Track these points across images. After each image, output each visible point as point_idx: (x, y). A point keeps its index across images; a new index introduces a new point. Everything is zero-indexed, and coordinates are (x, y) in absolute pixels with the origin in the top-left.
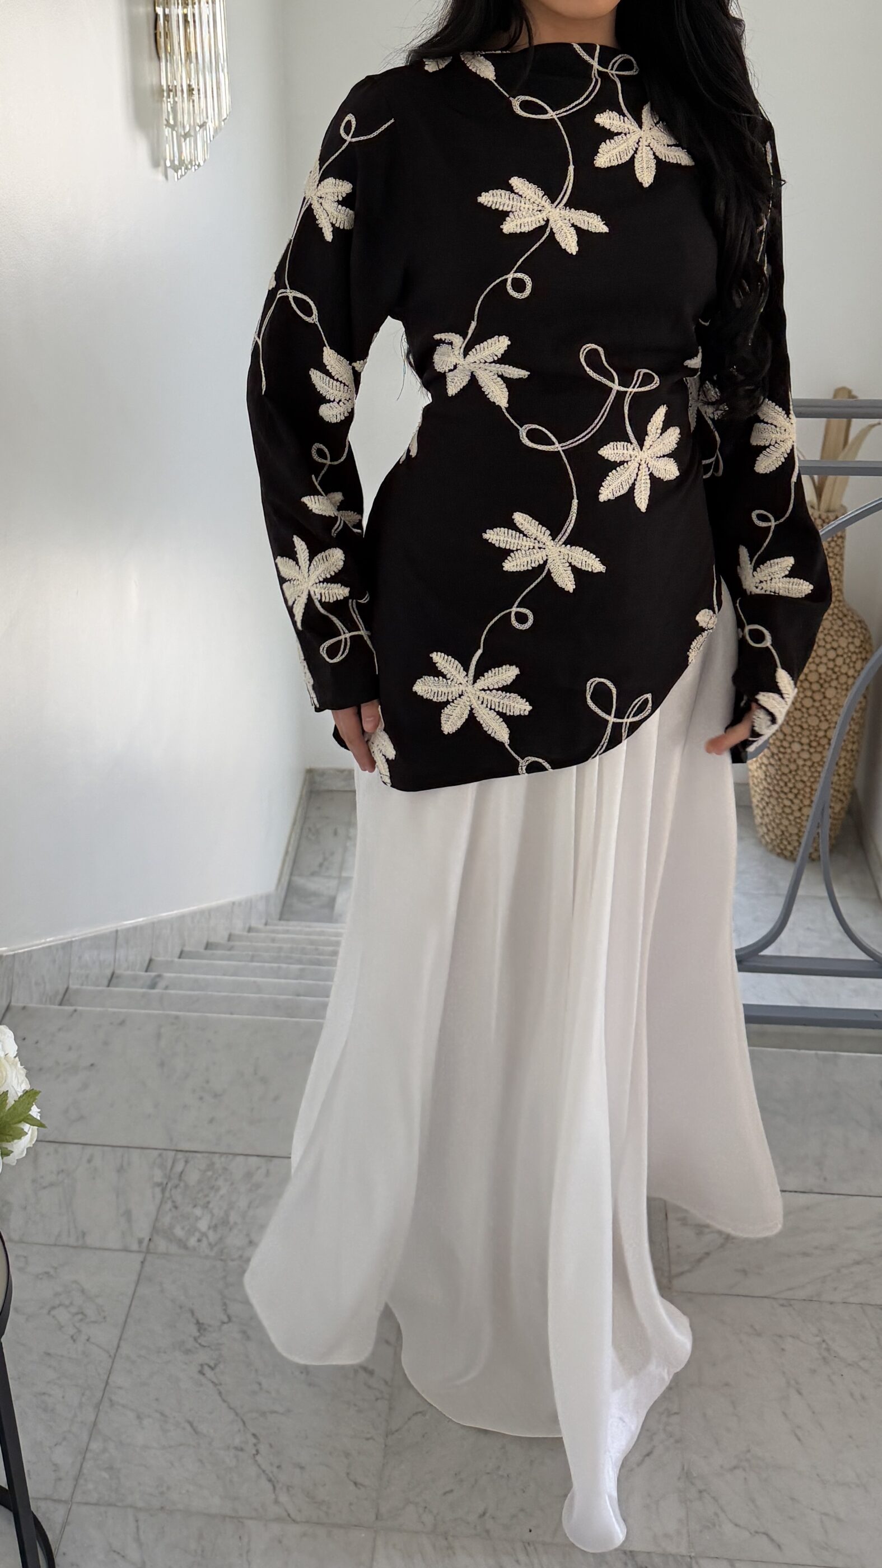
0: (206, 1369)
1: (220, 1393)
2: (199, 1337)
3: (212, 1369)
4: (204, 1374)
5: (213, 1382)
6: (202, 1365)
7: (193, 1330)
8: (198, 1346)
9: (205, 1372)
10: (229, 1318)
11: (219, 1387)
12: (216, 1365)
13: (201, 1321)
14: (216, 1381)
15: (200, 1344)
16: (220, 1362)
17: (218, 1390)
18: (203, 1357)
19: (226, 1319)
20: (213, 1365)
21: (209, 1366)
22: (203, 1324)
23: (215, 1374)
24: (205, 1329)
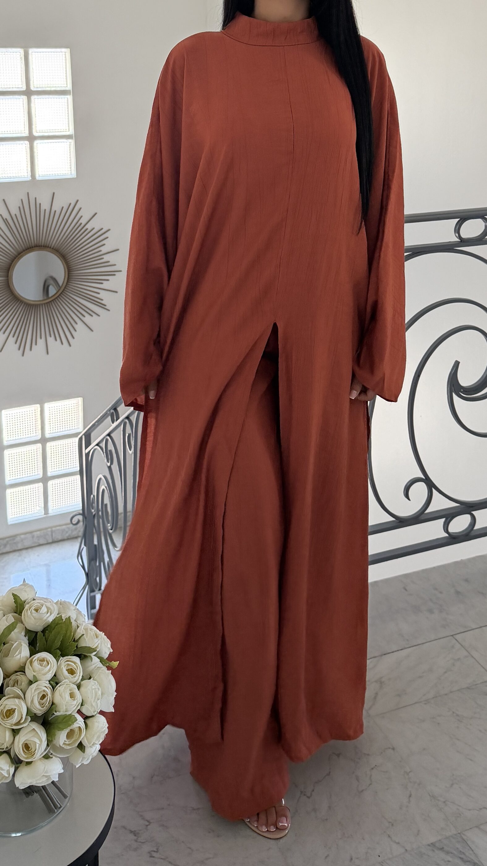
0: (154, 854)
1: (170, 862)
2: (137, 839)
3: (157, 852)
4: (154, 857)
5: (162, 859)
6: (149, 853)
7: (132, 836)
8: (140, 844)
9: (153, 855)
10: (148, 821)
11: (167, 860)
12: (157, 849)
13: (133, 830)
14: (163, 857)
15: (140, 842)
16: (159, 847)
17: (168, 861)
18: (146, 848)
19: (147, 823)
20: (156, 850)
21: (155, 851)
22: (135, 831)
23: (160, 854)
24: (138, 833)
